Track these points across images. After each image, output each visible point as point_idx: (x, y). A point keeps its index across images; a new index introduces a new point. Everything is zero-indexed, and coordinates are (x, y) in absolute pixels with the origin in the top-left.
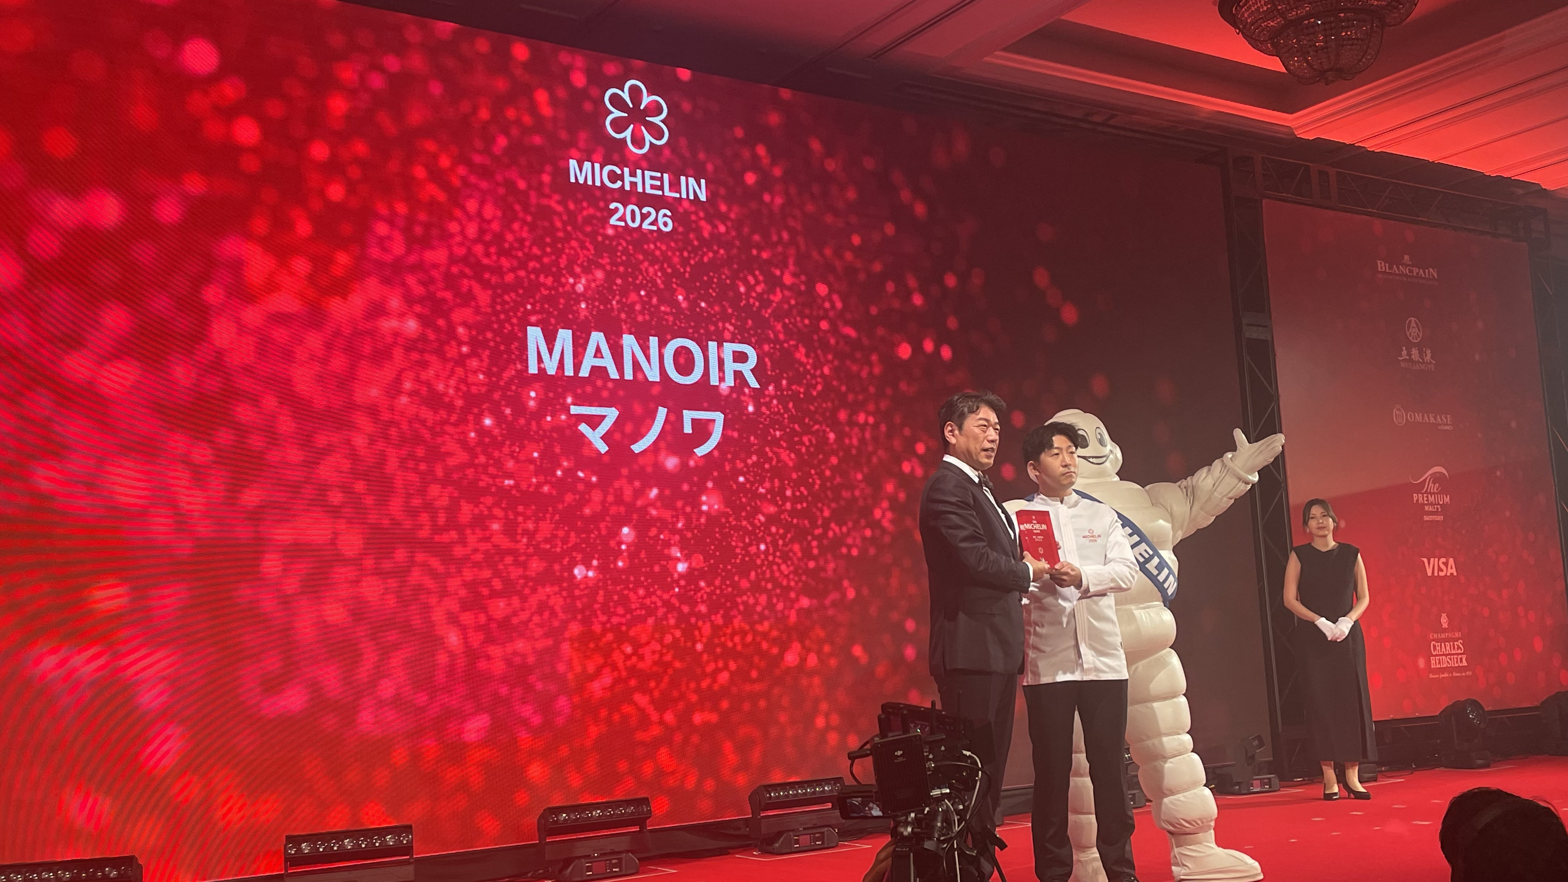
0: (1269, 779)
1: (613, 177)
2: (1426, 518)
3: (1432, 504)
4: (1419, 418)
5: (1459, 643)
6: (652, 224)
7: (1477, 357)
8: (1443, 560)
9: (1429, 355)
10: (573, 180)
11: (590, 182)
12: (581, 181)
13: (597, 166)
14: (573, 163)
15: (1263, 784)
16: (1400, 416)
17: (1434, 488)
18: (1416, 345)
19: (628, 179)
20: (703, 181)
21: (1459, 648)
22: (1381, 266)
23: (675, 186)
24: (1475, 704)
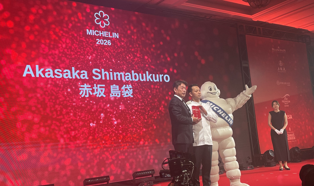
0: (251, 166)
1: (97, 33)
2: (285, 106)
3: (286, 103)
4: (283, 83)
5: (293, 134)
6: (106, 44)
7: (295, 69)
8: (289, 115)
9: (284, 69)
10: (88, 34)
11: (92, 34)
12: (90, 34)
13: (93, 31)
14: (87, 30)
15: (250, 168)
16: (278, 83)
17: (287, 99)
18: (281, 67)
19: (100, 33)
20: (118, 34)
21: (293, 135)
22: (273, 49)
23: (111, 35)
24: (297, 148)
